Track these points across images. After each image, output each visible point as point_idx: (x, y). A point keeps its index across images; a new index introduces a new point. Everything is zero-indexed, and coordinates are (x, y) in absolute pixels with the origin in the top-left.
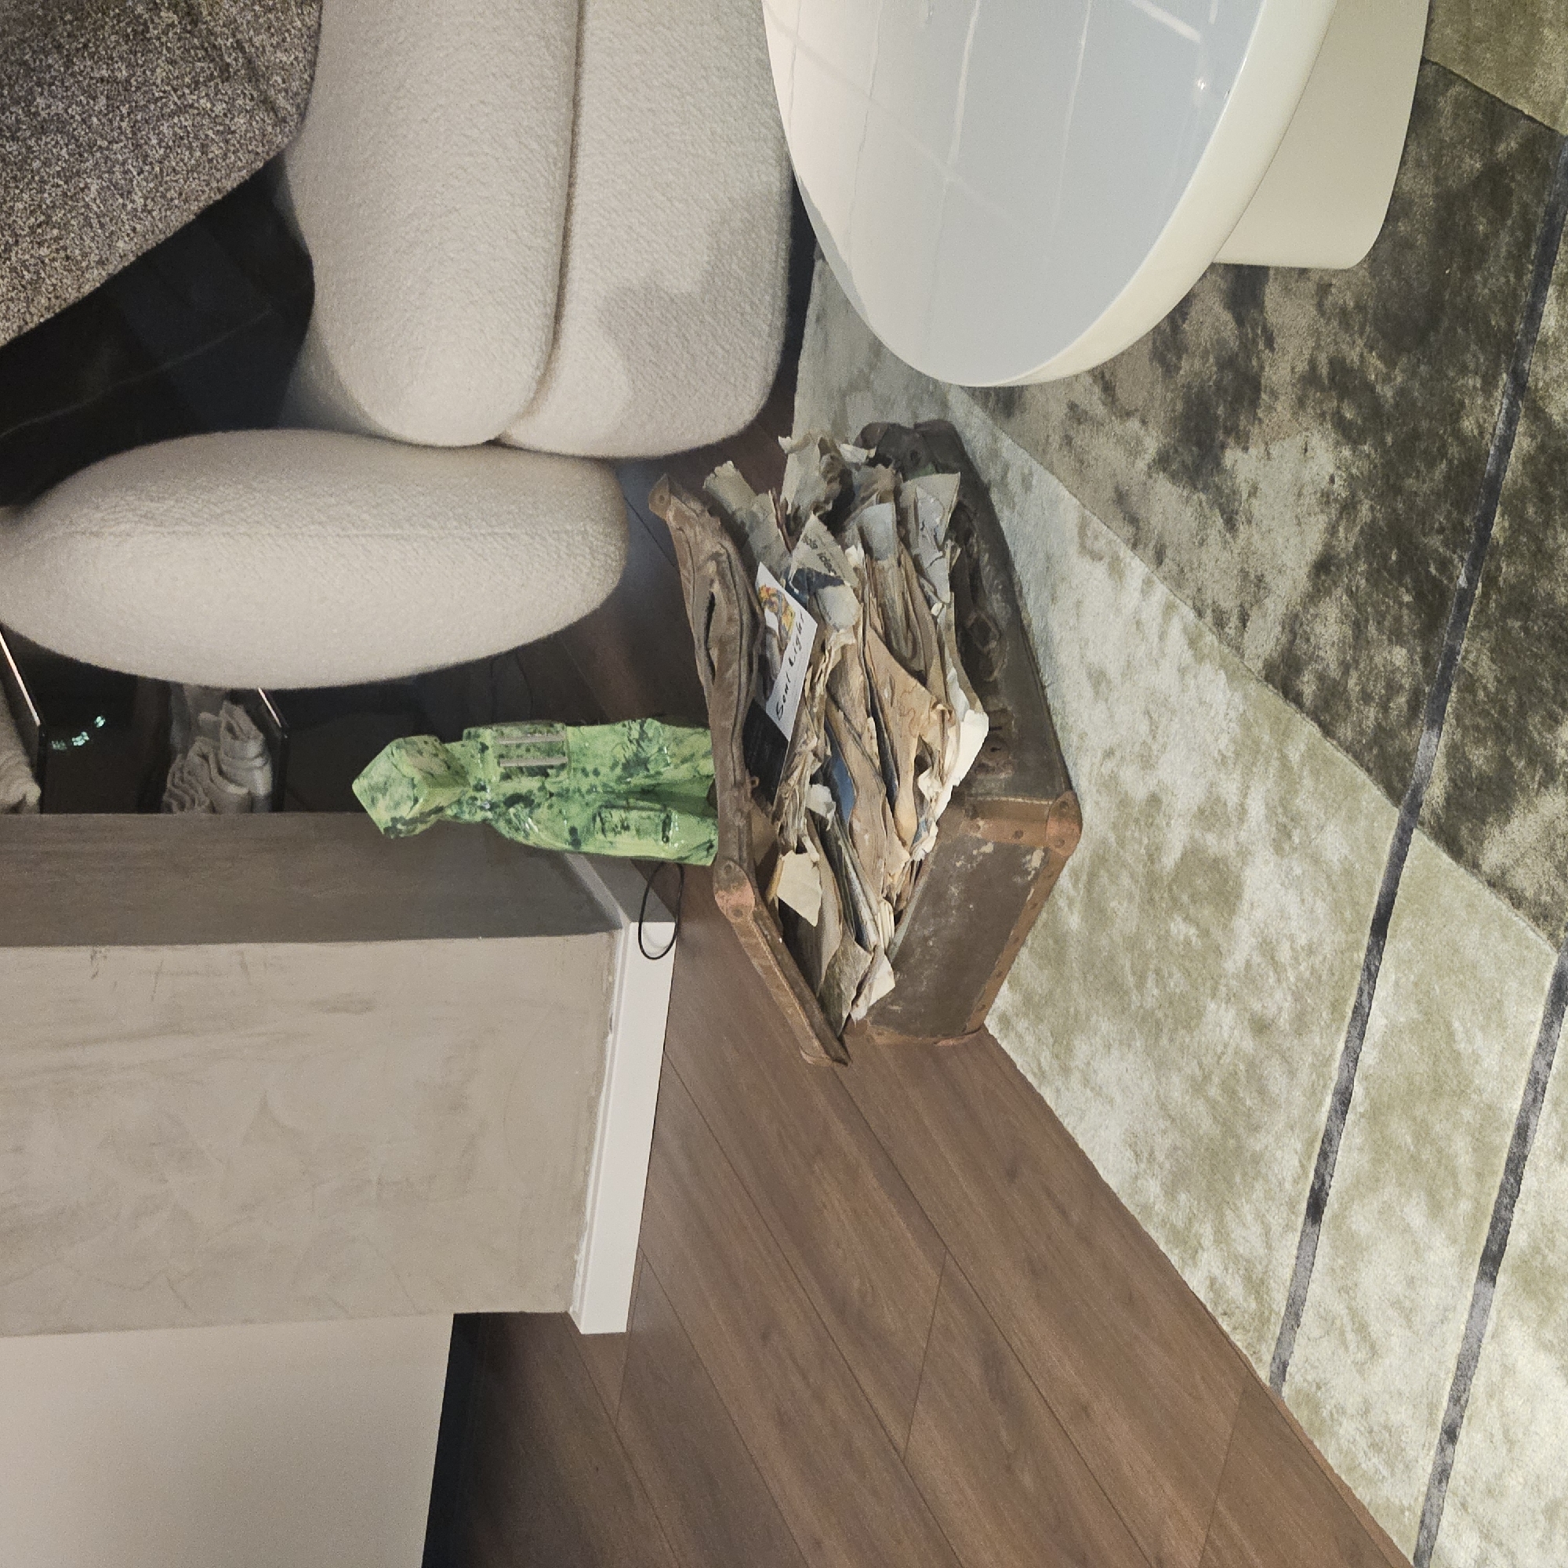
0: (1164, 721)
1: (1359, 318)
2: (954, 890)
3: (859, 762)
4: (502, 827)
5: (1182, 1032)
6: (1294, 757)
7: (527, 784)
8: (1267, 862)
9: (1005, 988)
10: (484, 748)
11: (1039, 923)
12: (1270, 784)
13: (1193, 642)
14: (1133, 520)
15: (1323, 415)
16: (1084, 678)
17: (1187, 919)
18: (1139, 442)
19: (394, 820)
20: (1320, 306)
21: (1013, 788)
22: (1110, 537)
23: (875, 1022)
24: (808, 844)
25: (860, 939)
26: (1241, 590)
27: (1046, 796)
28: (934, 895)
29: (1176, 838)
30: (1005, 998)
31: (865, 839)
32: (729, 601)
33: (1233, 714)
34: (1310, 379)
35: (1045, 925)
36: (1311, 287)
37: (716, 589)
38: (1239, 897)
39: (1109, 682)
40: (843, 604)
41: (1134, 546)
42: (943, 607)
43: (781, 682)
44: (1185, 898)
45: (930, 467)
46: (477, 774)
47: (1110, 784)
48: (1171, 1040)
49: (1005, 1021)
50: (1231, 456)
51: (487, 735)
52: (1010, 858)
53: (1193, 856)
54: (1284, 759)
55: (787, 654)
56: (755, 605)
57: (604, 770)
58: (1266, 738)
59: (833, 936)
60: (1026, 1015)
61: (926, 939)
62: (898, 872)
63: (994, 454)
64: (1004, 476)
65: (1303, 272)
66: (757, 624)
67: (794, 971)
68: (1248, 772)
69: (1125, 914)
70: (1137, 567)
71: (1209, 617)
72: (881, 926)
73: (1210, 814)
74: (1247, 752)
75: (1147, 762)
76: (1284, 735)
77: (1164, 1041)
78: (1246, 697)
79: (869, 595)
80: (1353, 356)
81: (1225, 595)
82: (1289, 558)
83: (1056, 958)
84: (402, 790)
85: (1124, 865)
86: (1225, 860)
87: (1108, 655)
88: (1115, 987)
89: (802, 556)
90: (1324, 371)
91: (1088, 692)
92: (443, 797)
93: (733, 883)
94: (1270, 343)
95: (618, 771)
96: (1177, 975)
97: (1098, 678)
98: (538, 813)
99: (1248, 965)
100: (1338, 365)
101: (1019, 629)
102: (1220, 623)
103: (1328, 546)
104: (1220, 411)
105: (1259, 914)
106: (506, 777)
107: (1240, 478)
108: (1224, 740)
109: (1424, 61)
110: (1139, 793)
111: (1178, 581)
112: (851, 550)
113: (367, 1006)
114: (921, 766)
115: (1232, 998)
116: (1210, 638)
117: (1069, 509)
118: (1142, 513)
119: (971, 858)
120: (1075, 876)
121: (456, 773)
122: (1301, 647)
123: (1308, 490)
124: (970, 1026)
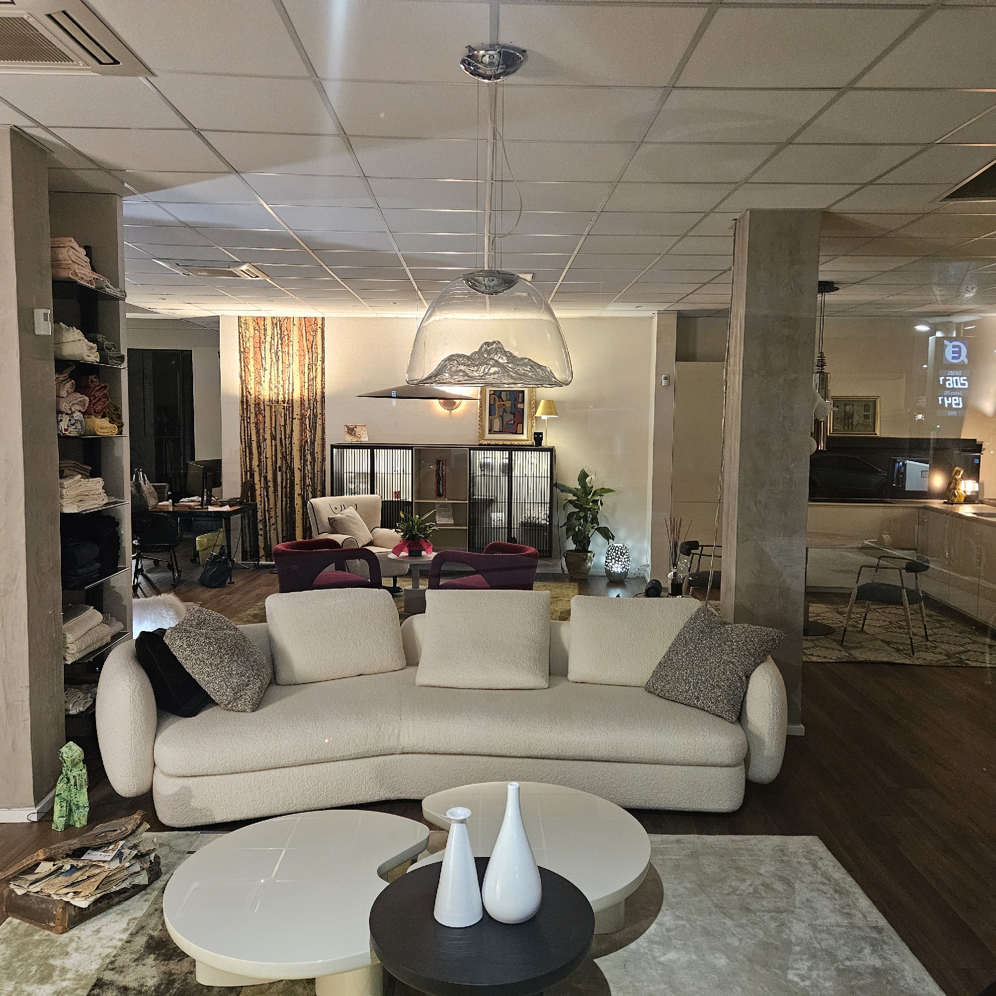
0: (87, 952)
1: (184, 984)
2: (44, 906)
3: (77, 876)
4: (62, 776)
5: (6, 976)
6: (78, 992)
7: (72, 781)
8: (51, 990)
9: (19, 921)
10: (81, 770)
11: (35, 927)
12: (71, 986)
13: (107, 956)
14: (137, 933)
15: (162, 980)
16: (98, 927)
17: (36, 970)
18: (156, 930)
19: (62, 753)
20: (188, 973)
21: (70, 915)
22: (133, 928)
23: (9, 890)
24: (55, 867)
25: (31, 884)
26: (120, 967)
27: (68, 924)
28: (43, 901)
29: (57, 962)
30: (16, 921)
31: (56, 881)
32: (115, 835)
33: (89, 971)
34: (171, 974)
35: (35, 929)
36: (192, 969)
37: (119, 831)
38: (42, 984)
39: (97, 934)
40: (116, 864)
41: (130, 934)
42: (115, 889)
43: (96, 853)
44: (42, 969)
45: (149, 876)
46: (74, 770)
47: (71, 940)
48: (4, 973)
49: (10, 923)
50: (152, 956)
51: (84, 771)
52: (53, 918)
53: (53, 968)
54: (77, 989)
55: (103, 854)
56: (116, 842)
57: (76, 799)
58: (83, 983)
59: (32, 878)
60: (11, 928)
61: (31, 900)
62: (48, 891)
63: (153, 890)
64: (148, 894)
65: (195, 966)
66: (110, 844)
67: (22, 870)
68: (75, 979)
69: (38, 952)
70: (125, 936)
71: (114, 959)
72: (34, 889)
73: (64, 971)
74: (79, 977)
75: (77, 949)
76: (83, 988)
77: (4, 971)
78: (93, 974)
79: (117, 870)
80: (176, 985)
81: (119, 962)
82: (127, 979)
83: (28, 934)
84: (70, 754)
85: (51, 949)
86: (52, 978)
87: (105, 933)
88: (19, 952)
89: (126, 851)
90: (173, 978)
91: (95, 929)
92: (69, 763)
93: (45, 853)
94: (179, 961)
95: (76, 803)
96: (21, 971)
97: (98, 931)
98: (65, 785)
99: (23, 991)
100: (174, 981)
101: (110, 907)
102: (112, 963)
103: (130, 989)
104: (163, 951)
105: (37, 991)
106: (74, 777)
107: (147, 960)
108: (82, 971)
109: (242, 987)
110: (69, 949)
111: (123, 948)
112: (128, 863)
113: (14, 750)
114: (75, 893)
115: (15, 988)
116: (108, 961)
117: (139, 914)
118: (139, 935)
119: (52, 909)
120: (48, 935)
121: (75, 765)
122: (105, 988)
123: (144, 980)
124: (9, 914)
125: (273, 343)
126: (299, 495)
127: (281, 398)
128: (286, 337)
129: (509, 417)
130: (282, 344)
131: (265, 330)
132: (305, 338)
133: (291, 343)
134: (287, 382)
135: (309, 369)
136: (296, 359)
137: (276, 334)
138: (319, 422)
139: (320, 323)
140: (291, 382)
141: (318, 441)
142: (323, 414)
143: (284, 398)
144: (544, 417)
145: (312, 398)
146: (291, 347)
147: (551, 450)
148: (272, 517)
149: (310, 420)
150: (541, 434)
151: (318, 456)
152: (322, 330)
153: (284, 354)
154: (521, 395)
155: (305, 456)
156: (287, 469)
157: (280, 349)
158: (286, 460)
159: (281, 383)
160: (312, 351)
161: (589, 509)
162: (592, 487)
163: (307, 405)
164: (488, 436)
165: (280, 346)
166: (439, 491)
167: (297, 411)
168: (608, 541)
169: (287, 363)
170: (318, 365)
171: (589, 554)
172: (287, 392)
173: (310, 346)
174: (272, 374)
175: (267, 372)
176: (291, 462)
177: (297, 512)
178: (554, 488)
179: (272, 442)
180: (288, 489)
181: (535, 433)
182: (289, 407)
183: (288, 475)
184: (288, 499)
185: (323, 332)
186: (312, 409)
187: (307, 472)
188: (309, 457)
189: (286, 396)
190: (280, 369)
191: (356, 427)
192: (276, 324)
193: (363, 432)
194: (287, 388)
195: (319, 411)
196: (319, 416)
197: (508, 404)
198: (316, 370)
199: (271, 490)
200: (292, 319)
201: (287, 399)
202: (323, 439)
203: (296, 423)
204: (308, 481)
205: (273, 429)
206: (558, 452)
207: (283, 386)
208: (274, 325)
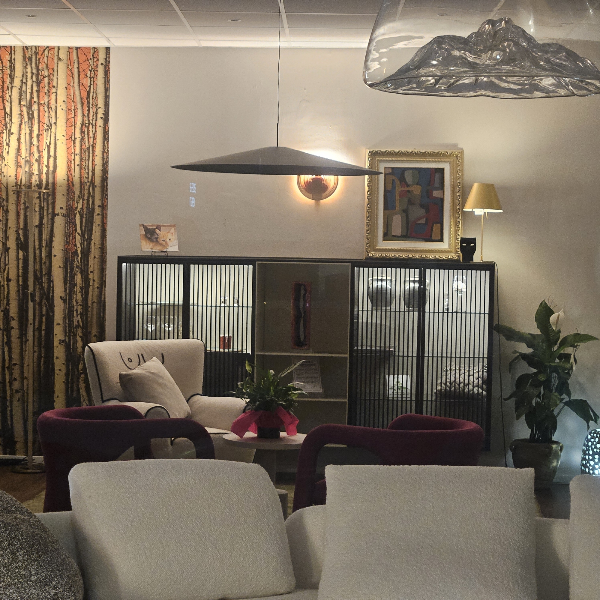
125: (24, 89)
126: (61, 342)
127: (35, 179)
128: (46, 80)
129: (417, 213)
130: (38, 91)
131: (12, 69)
132: (76, 80)
133: (54, 90)
134: (45, 154)
135: (82, 132)
136: (62, 116)
137: (29, 75)
138: (97, 220)
139: (102, 56)
140: (52, 153)
141: (95, 251)
142: (104, 207)
143: (41, 180)
144: (479, 212)
145: (86, 180)
146: (53, 97)
147: (490, 267)
148: (15, 379)
149: (81, 217)
150: (473, 240)
151: (94, 276)
152: (105, 68)
153: (41, 108)
154: (437, 176)
155: (72, 277)
156: (41, 299)
157: (35, 99)
158: (41, 284)
159: (36, 155)
160: (88, 103)
161: (555, 369)
162: (559, 332)
163: (77, 193)
164: (382, 244)
165: (35, 95)
166: (298, 337)
167: (61, 202)
168: (588, 423)
169: (46, 121)
170: (98, 125)
171: (554, 446)
172: (45, 170)
173: (84, 95)
174: (23, 140)
175: (14, 138)
176: (49, 286)
177: (57, 372)
178: (495, 333)
179: (18, 253)
180: (43, 332)
181: (463, 240)
182: (48, 195)
183: (44, 309)
184: (43, 349)
185: (107, 72)
186: (86, 198)
187: (75, 304)
188: (78, 279)
189: (44, 177)
190: (35, 132)
191: (159, 227)
192: (30, 59)
193: (170, 236)
194: (45, 163)
195: (98, 202)
196: (98, 211)
197: (417, 190)
198: (94, 134)
199: (15, 333)
200: (56, 49)
201: (44, 182)
202: (103, 249)
203: (59, 221)
204: (77, 319)
205: (21, 232)
206: (501, 271)
207: (39, 161)
208: (27, 60)
